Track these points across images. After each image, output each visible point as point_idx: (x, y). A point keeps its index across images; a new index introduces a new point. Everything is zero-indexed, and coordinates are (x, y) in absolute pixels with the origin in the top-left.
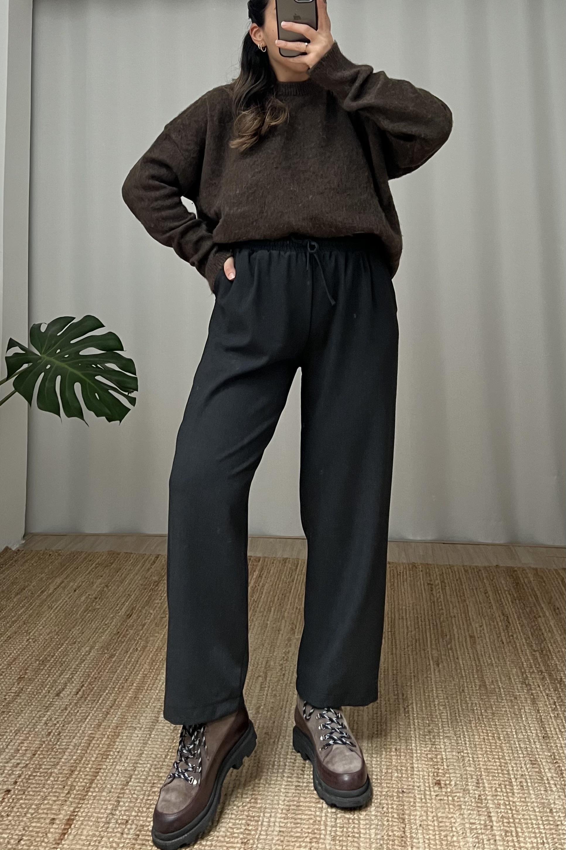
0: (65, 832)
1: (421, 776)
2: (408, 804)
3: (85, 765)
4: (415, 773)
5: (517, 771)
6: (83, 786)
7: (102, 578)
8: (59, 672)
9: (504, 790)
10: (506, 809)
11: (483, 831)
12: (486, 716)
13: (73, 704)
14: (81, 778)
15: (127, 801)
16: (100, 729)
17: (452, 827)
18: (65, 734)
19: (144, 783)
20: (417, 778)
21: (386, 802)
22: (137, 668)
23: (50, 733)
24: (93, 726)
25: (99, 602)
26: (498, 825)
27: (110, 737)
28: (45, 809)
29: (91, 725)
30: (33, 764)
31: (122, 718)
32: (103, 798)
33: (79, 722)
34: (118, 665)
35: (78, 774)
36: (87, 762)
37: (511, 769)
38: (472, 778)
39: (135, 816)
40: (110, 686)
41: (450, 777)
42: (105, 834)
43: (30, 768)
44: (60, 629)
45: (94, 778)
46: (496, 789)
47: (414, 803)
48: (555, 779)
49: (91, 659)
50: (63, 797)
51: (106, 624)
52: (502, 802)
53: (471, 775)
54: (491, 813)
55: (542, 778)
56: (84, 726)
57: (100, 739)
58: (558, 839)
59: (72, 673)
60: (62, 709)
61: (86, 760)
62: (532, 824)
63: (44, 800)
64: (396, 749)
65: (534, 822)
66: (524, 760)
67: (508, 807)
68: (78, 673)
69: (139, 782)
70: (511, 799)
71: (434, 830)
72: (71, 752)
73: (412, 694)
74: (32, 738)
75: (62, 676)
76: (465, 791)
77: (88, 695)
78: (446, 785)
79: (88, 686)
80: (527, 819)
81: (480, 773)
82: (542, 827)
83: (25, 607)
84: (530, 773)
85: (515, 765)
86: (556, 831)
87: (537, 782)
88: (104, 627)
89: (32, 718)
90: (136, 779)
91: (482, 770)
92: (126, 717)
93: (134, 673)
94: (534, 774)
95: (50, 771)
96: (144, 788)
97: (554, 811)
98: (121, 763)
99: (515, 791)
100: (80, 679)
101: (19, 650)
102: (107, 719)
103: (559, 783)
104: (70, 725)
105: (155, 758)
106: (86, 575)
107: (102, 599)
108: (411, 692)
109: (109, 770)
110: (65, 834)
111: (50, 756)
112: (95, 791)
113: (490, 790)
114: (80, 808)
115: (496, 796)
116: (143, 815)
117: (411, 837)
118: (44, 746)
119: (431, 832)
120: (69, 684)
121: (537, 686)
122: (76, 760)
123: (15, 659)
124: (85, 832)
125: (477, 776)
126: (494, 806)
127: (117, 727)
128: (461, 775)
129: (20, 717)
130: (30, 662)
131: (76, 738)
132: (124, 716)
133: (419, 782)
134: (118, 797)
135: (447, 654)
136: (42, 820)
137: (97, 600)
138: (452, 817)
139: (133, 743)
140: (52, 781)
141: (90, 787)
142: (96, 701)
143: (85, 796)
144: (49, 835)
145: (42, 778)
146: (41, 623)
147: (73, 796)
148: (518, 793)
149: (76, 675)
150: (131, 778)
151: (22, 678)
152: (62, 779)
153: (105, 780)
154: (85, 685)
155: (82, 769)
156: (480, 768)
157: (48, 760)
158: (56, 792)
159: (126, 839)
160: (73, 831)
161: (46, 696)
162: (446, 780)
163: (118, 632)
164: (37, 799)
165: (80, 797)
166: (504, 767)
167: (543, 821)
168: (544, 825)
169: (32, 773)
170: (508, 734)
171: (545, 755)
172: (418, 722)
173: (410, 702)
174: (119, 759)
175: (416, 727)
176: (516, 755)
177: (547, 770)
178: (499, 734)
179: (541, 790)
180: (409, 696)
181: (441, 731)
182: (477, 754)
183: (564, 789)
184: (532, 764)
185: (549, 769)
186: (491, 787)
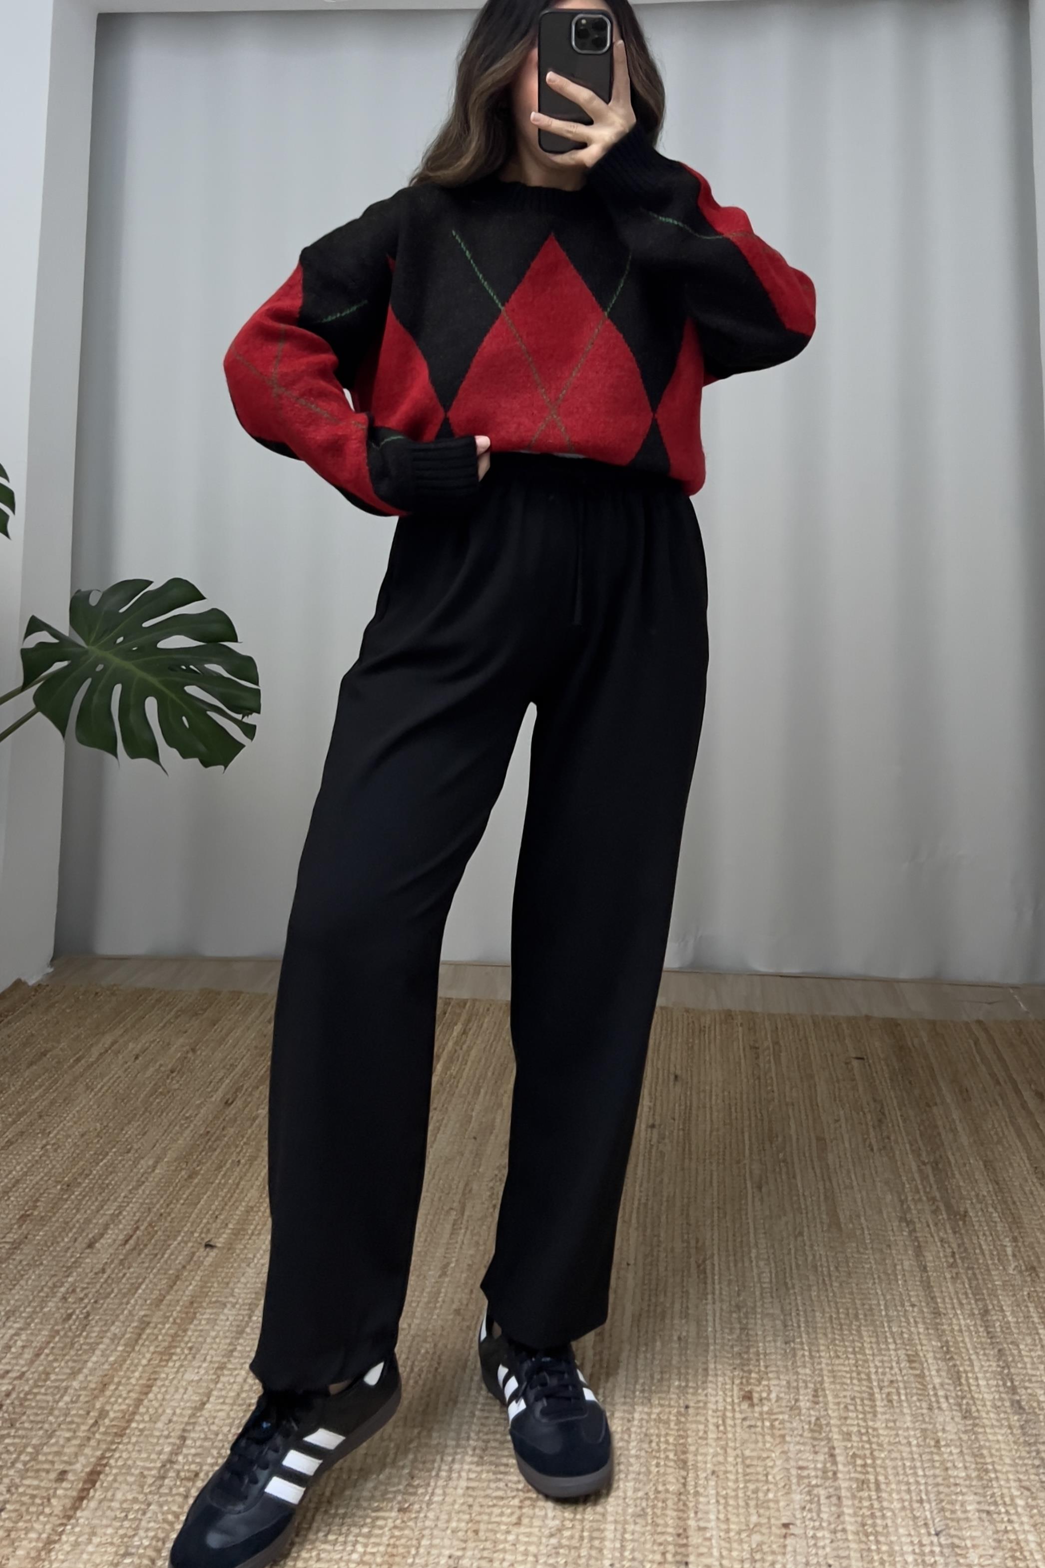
0: (84, 1494)
1: (719, 1384)
2: (694, 1434)
3: (129, 1373)
4: (710, 1378)
5: (884, 1374)
6: (122, 1411)
7: (185, 1035)
8: (96, 1204)
9: (860, 1408)
10: (861, 1441)
11: (819, 1481)
12: (837, 1277)
13: (116, 1261)
14: (120, 1396)
15: (199, 1438)
16: (162, 1307)
17: (767, 1475)
18: (97, 1317)
20: (713, 1389)
21: (657, 1431)
22: (236, 1195)
23: (69, 1316)
24: (148, 1302)
25: (177, 1078)
26: (846, 1469)
27: (178, 1321)
28: (49, 1454)
29: (146, 1301)
30: (34, 1373)
31: (202, 1287)
32: (157, 1433)
33: (125, 1295)
34: (203, 1191)
35: (116, 1389)
36: (132, 1368)
37: (873, 1370)
38: (806, 1387)
40: (186, 1229)
41: (768, 1386)
42: (156, 1497)
43: (27, 1380)
44: (105, 1127)
45: (141, 1397)
46: (846, 1407)
48: (946, 1387)
49: (156, 1180)
50: (84, 1431)
51: (187, 1118)
53: (805, 1382)
54: (834, 1448)
55: (924, 1385)
56: (132, 1301)
57: (160, 1326)
58: (947, 1495)
59: (120, 1206)
60: (96, 1270)
61: (131, 1364)
62: (904, 1467)
63: (50, 1437)
64: (679, 1338)
65: (908, 1464)
66: (897, 1355)
67: (865, 1438)
68: (131, 1205)
70: (870, 1423)
71: (736, 1480)
72: (106, 1350)
73: (713, 1240)
74: (36, 1324)
75: (102, 1212)
76: (794, 1409)
78: (761, 1399)
79: (146, 1229)
80: (896, 1459)
81: (820, 1379)
82: (920, 1472)
83: (44, 1088)
84: (905, 1378)
85: (879, 1364)
86: (944, 1479)
87: (917, 1394)
88: (183, 1122)
89: (39, 1288)
90: (218, 1397)
91: (825, 1372)
92: (209, 1285)
93: (230, 1204)
94: (912, 1379)
95: (64, 1384)
97: (943, 1443)
98: (194, 1368)
99: (879, 1409)
100: (134, 1215)
101: (26, 1164)
102: (175, 1288)
103: (953, 1395)
104: (109, 1300)
106: (159, 1030)
107: (184, 1073)
108: (713, 1235)
109: (171, 1381)
110: (81, 1499)
111: (67, 1358)
112: (143, 1421)
113: (836, 1407)
114: (114, 1450)
115: (846, 1418)
117: (697, 1493)
118: (56, 1339)
119: (730, 1484)
120: (112, 1226)
121: (925, 1225)
122: (112, 1365)
124: (119, 1496)
125: (815, 1383)
126: (840, 1437)
127: (192, 1303)
128: (788, 1382)
130: (45, 1187)
131: (117, 1323)
132: (206, 1282)
133: (717, 1395)
134: (184, 1431)
135: (778, 1170)
136: (43, 1474)
137: (174, 1075)
138: (768, 1457)
139: (219, 1331)
140: (67, 1403)
141: (134, 1414)
142: (159, 1256)
143: (125, 1429)
144: (54, 1501)
145: (49, 1398)
146: (71, 1115)
147: (102, 1430)
148: (885, 1413)
149: (128, 1209)
150: (209, 1395)
151: (28, 1215)
152: (87, 1399)
153: (163, 1400)
154: (142, 1228)
155: (123, 1381)
156: (821, 1370)
157: (63, 1364)
158: (72, 1422)
160: (97, 1493)
161: (69, 1248)
162: (761, 1391)
163: (208, 1132)
164: (35, 1435)
165: (115, 1430)
166: (863, 1367)
167: (922, 1461)
168: (924, 1470)
169: (32, 1388)
170: (871, 1309)
171: (933, 1346)
172: (721, 1288)
173: (709, 1253)
174: (191, 1361)
175: (716, 1297)
176: (883, 1346)
177: (934, 1373)
178: (856, 1309)
179: (921, 1408)
180: (708, 1243)
181: (759, 1304)
182: (818, 1345)
183: (960, 1405)
184: (910, 1361)
185: (938, 1371)
186: (838, 1404)
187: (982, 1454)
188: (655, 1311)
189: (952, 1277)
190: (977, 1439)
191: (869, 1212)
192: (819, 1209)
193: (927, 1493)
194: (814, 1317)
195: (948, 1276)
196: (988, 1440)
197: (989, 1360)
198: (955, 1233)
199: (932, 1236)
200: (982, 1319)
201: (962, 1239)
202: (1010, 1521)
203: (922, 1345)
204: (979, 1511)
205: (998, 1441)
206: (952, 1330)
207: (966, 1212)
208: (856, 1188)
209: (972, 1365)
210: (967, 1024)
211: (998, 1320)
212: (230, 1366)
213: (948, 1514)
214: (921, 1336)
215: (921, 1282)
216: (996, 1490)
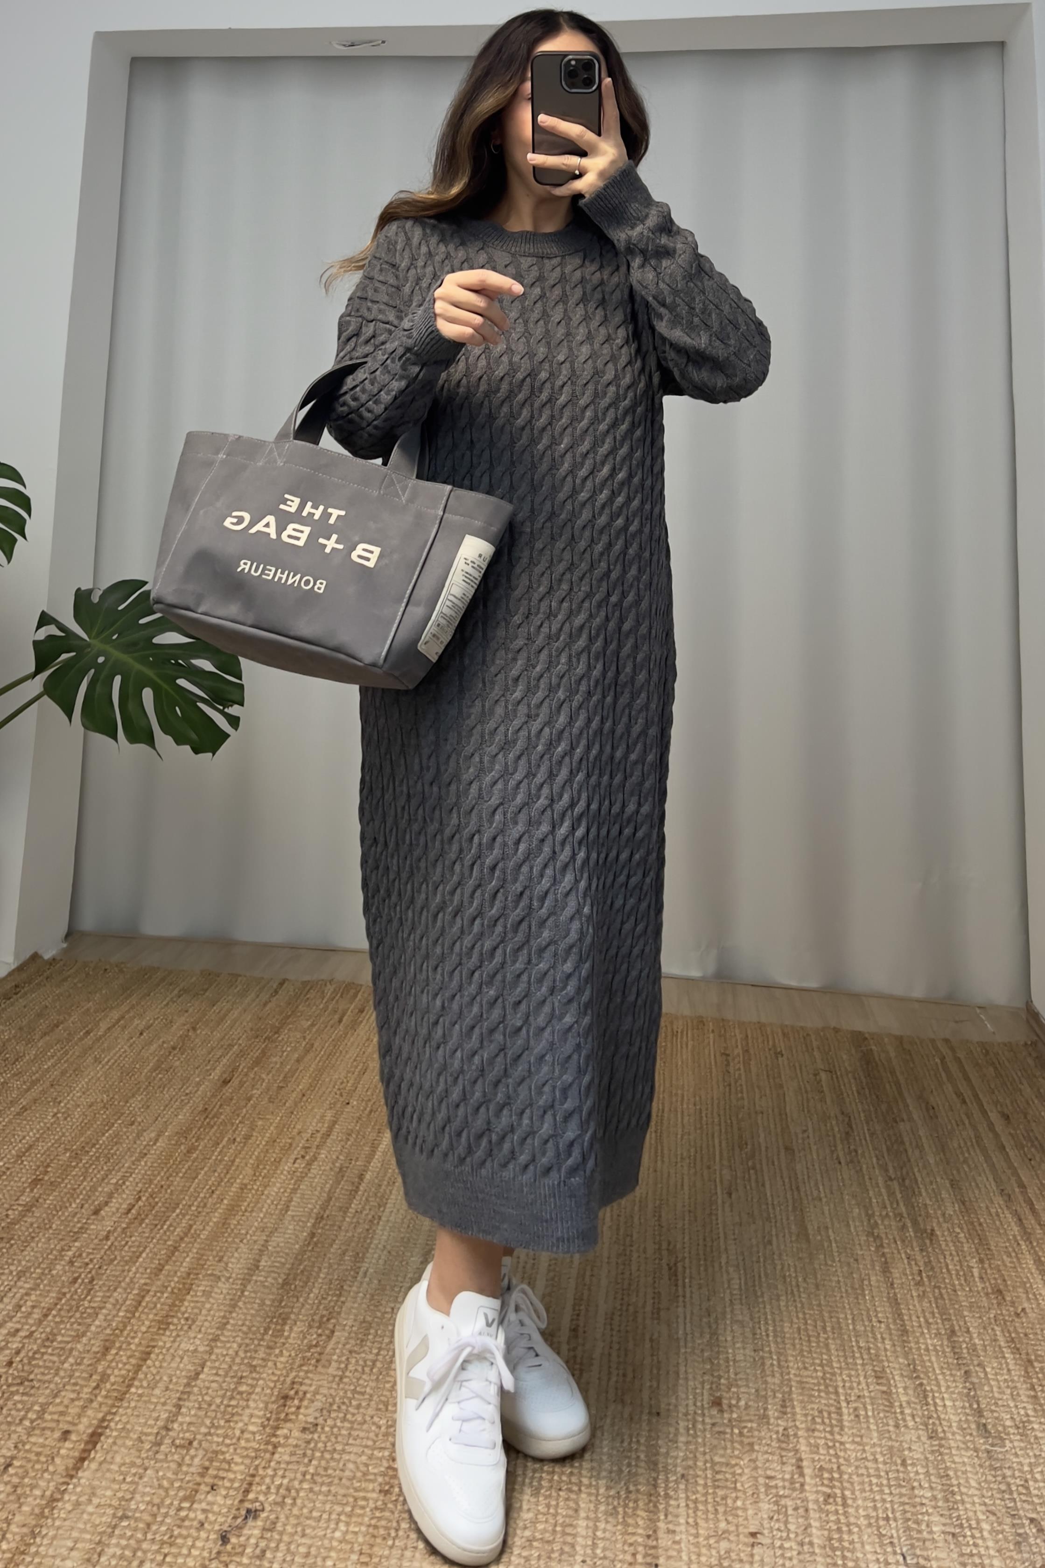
0: (85, 1455)
1: (690, 1388)
3: (129, 1339)
4: (681, 1382)
5: (851, 1388)
6: (122, 1376)
7: (186, 1014)
8: (102, 1172)
9: (827, 1421)
10: (829, 1454)
11: (787, 1492)
13: (119, 1229)
14: (121, 1361)
15: (193, 1407)
16: (161, 1277)
17: (735, 1482)
18: (101, 1283)
19: (226, 1376)
20: (684, 1392)
21: (629, 1431)
22: (231, 1172)
23: (75, 1280)
24: (149, 1271)
25: (179, 1055)
26: (813, 1482)
27: (175, 1291)
28: (54, 1413)
29: (146, 1270)
31: (198, 1260)
32: (154, 1400)
33: (127, 1262)
34: (201, 1166)
35: (117, 1354)
36: (132, 1334)
37: (841, 1384)
38: (775, 1397)
39: (206, 1435)
40: (184, 1202)
41: (737, 1393)
42: (152, 1462)
43: (36, 1339)
44: (111, 1099)
45: (140, 1363)
46: (813, 1419)
47: (676, 1435)
48: (913, 1405)
49: (158, 1152)
50: (87, 1393)
51: (187, 1093)
52: (822, 1442)
53: (774, 1392)
54: (802, 1460)
55: (891, 1403)
56: (134, 1269)
57: (158, 1295)
58: (913, 1514)
59: (123, 1176)
60: (100, 1237)
61: (131, 1330)
62: (871, 1484)
63: (56, 1396)
64: (651, 1340)
65: (874, 1480)
66: (864, 1370)
67: (832, 1452)
68: (134, 1176)
69: (217, 1374)
70: (838, 1437)
71: (705, 1486)
72: (109, 1314)
74: (45, 1286)
76: (762, 1418)
77: (147, 1215)
78: (730, 1406)
79: (147, 1199)
80: (862, 1475)
81: (788, 1389)
82: (887, 1491)
83: (55, 1058)
84: (873, 1394)
85: (846, 1378)
86: (910, 1498)
87: (883, 1411)
90: (212, 1368)
91: (793, 1383)
92: (205, 1258)
93: (225, 1180)
94: (879, 1395)
95: (69, 1346)
96: (224, 1385)
97: (909, 1462)
98: (189, 1339)
99: (846, 1424)
100: (136, 1186)
102: (172, 1260)
103: (920, 1413)
104: (111, 1267)
105: (246, 1333)
106: (163, 1008)
107: (184, 1051)
108: (684, 1240)
109: (168, 1350)
110: (82, 1460)
111: (73, 1320)
112: (141, 1386)
113: (804, 1419)
114: (115, 1414)
115: (813, 1430)
116: (220, 1432)
117: (667, 1496)
118: (63, 1301)
119: (700, 1488)
120: (116, 1195)
121: (892, 1241)
122: (114, 1330)
123: (31, 1147)
124: (118, 1459)
125: (784, 1393)
126: (808, 1449)
127: (189, 1275)
128: (757, 1391)
129: (28, 1249)
130: (55, 1153)
131: (119, 1290)
132: (202, 1255)
133: (687, 1398)
134: (180, 1399)
135: (747, 1177)
136: (48, 1433)
137: (175, 1051)
138: (736, 1465)
139: (213, 1304)
140: (72, 1365)
141: (134, 1379)
142: (158, 1228)
143: (125, 1393)
144: (57, 1460)
145: (55, 1358)
147: (104, 1393)
148: (851, 1428)
149: (130, 1179)
150: (203, 1366)
151: (40, 1180)
152: (90, 1362)
153: (161, 1367)
154: (144, 1199)
155: (124, 1346)
156: (789, 1380)
158: (75, 1384)
159: (186, 1473)
160: (98, 1455)
163: (206, 1109)
164: (42, 1394)
165: (115, 1394)
166: (831, 1380)
167: (888, 1479)
168: (890, 1486)
169: (40, 1347)
170: (839, 1323)
171: (899, 1363)
172: (691, 1292)
173: (680, 1256)
174: (187, 1332)
175: (687, 1300)
176: (850, 1360)
177: (901, 1390)
178: (824, 1321)
179: (888, 1425)
180: (679, 1246)
181: (728, 1310)
182: (786, 1356)
183: (926, 1425)
184: (876, 1377)
185: (905, 1388)
186: (806, 1415)
187: (948, 1475)
188: (627, 1310)
189: (919, 1296)
190: (943, 1461)
191: (837, 1225)
192: (788, 1219)
193: (893, 1512)
194: (782, 1327)
195: (915, 1294)
196: (954, 1462)
197: (954, 1381)
198: (922, 1250)
199: (899, 1253)
200: (948, 1339)
201: (929, 1257)
202: (975, 1545)
203: (889, 1361)
204: (943, 1532)
205: (964, 1463)
206: (919, 1349)
207: (933, 1230)
208: (824, 1200)
209: (939, 1385)
210: (933, 1041)
211: (964, 1341)
212: (222, 1338)
213: (914, 1534)
214: (889, 1353)
215: (889, 1298)
216: (962, 1513)
